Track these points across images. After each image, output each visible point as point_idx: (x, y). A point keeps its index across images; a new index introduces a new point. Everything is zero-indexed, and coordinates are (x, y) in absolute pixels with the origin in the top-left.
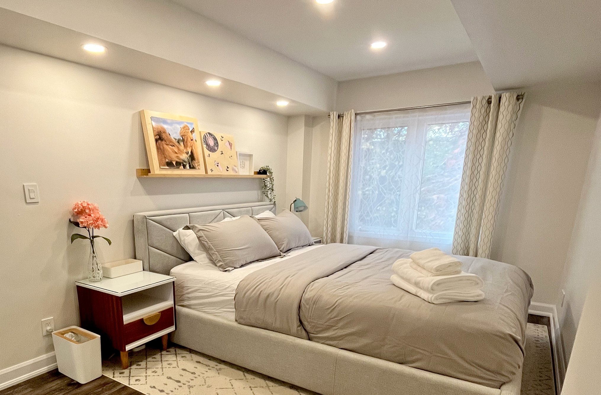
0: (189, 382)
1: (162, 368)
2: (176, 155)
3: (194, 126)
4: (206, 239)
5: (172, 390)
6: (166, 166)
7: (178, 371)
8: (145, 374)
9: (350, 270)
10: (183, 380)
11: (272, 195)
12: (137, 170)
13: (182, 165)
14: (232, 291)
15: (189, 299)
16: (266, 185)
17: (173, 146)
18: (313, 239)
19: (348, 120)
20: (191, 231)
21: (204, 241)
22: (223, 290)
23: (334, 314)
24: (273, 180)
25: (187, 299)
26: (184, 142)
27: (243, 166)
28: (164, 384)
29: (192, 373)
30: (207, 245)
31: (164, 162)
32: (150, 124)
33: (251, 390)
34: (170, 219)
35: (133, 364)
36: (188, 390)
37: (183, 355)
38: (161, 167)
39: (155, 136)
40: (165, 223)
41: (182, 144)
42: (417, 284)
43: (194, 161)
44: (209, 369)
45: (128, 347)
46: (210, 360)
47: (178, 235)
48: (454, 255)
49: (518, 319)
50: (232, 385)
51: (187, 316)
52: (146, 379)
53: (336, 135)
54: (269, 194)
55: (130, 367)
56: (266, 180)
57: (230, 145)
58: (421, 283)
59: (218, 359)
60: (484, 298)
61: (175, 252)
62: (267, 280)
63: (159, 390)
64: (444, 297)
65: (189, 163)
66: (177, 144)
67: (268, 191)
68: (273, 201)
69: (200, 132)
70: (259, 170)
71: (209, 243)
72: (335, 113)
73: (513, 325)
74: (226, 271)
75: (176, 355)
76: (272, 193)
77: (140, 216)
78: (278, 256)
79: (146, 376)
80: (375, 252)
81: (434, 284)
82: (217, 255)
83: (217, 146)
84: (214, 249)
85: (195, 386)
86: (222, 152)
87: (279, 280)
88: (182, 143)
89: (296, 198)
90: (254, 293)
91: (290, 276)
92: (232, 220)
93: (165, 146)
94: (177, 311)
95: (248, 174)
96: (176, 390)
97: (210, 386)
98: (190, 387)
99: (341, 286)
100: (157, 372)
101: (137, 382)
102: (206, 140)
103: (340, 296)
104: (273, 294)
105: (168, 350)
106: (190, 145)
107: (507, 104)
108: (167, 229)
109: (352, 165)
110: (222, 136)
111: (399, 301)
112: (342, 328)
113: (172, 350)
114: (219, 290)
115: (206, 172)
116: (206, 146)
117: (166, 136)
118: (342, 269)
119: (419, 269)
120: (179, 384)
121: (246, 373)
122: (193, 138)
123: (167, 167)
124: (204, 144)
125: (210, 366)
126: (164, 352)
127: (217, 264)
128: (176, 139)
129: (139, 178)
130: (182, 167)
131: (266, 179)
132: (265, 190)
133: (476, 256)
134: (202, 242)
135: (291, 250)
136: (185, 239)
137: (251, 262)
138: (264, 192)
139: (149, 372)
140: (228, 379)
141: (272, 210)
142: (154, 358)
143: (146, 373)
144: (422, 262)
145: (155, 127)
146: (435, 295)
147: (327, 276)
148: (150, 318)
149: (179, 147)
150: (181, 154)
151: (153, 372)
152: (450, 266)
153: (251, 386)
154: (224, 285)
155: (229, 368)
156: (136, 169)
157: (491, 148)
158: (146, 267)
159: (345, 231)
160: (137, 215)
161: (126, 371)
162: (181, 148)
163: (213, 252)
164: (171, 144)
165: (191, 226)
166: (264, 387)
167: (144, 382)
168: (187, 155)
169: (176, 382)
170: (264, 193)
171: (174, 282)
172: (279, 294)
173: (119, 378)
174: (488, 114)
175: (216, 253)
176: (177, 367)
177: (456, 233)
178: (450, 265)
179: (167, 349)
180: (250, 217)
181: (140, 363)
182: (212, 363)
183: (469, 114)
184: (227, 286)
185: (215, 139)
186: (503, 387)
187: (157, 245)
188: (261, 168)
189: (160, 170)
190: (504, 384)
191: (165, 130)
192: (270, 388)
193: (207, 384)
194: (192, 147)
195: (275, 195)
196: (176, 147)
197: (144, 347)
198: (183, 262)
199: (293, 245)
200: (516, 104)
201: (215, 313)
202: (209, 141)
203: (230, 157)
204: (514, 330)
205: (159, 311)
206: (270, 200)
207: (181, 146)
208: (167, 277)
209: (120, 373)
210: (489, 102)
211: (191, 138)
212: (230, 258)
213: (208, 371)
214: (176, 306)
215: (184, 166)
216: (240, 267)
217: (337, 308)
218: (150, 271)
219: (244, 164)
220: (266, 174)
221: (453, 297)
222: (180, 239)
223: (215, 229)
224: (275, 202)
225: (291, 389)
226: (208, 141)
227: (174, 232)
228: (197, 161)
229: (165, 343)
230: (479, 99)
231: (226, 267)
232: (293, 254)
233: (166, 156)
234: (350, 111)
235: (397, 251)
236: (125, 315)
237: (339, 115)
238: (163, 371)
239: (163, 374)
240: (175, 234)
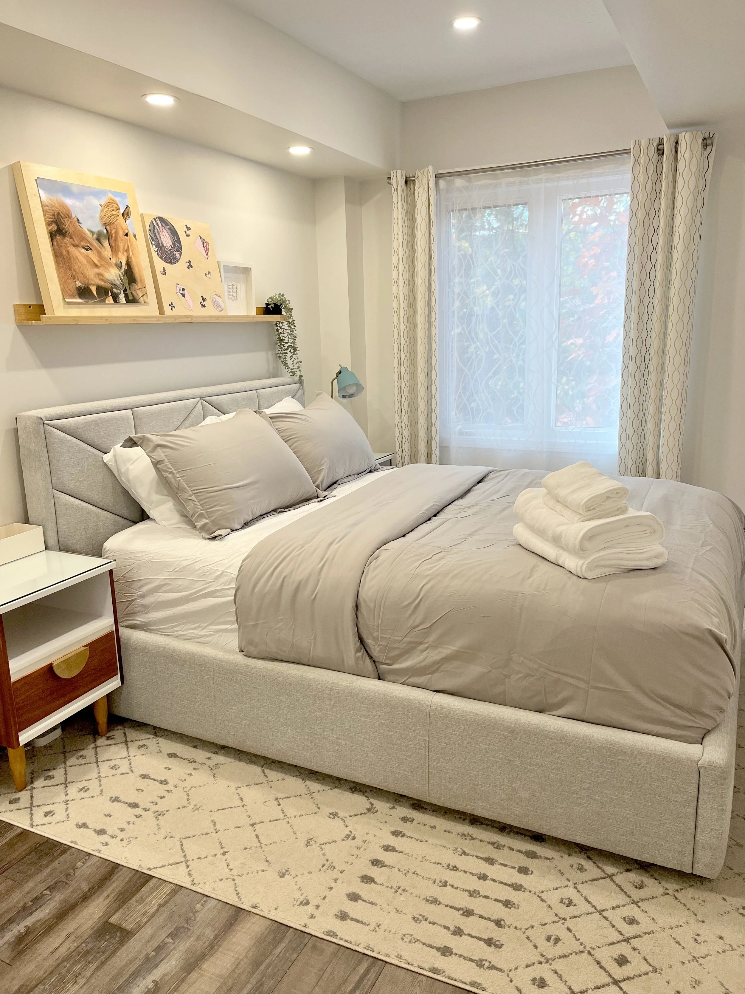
0: (156, 804)
1: (99, 778)
2: (97, 270)
3: (129, 202)
4: (171, 467)
5: (121, 827)
6: (77, 296)
7: (133, 780)
8: (64, 798)
9: (444, 520)
10: (143, 800)
11: (295, 361)
12: (17, 308)
13: (110, 294)
14: (229, 584)
15: (146, 609)
16: (282, 338)
17: (89, 249)
18: (376, 458)
19: (424, 189)
20: (138, 450)
21: (167, 471)
22: (211, 582)
23: (419, 616)
24: (295, 326)
25: (143, 609)
26: (110, 240)
27: (235, 294)
28: (105, 815)
29: (162, 782)
30: (173, 481)
31: (70, 287)
32: (35, 195)
33: (279, 805)
34: (95, 423)
35: (38, 777)
36: (154, 822)
37: (141, 743)
38: (67, 300)
39: (49, 224)
40: (85, 434)
41: (106, 243)
42: (556, 540)
43: (133, 284)
44: (194, 769)
45: (25, 737)
46: (195, 747)
47: (113, 461)
48: (622, 477)
49: (722, 599)
50: (242, 799)
51: (145, 650)
52: (67, 809)
53: (404, 222)
54: (288, 358)
55: (32, 785)
56: (280, 327)
57: (205, 245)
58: (563, 538)
59: (211, 743)
60: (667, 562)
61: (108, 500)
62: (295, 553)
63: (95, 830)
64: (603, 563)
65: (125, 290)
66: (96, 244)
67: (286, 351)
68: (298, 374)
69: (142, 215)
70: (266, 304)
71: (178, 476)
72: (399, 172)
73: (713, 610)
74: (214, 538)
75: (126, 743)
76: (294, 356)
77: (29, 418)
78: (314, 498)
79: (66, 803)
80: (486, 479)
81: (584, 537)
82: (195, 503)
83: (180, 249)
84: (188, 489)
85: (167, 811)
86: (190, 262)
87: (315, 551)
88: (108, 241)
89: (340, 365)
90: (270, 583)
91: (337, 541)
92: (220, 420)
93: (72, 249)
94: (122, 640)
95: (245, 314)
96: (131, 825)
97: (198, 806)
98: (160, 815)
99: (428, 555)
100: (88, 789)
101: (48, 817)
102: (155, 233)
103: (428, 575)
104: (307, 581)
105: (108, 735)
106: (124, 247)
107: (687, 155)
108: (90, 448)
109: (437, 290)
110: (186, 226)
111: (529, 578)
112: (434, 647)
113: (118, 733)
114: (203, 583)
115: (161, 310)
116: (156, 250)
117: (71, 226)
118: (429, 519)
119: (559, 507)
120: (137, 811)
121: (268, 768)
122: (129, 230)
123: (80, 300)
124: (152, 244)
125: (195, 762)
126: (101, 741)
127: (196, 524)
128: (92, 233)
129: (20, 326)
130: (111, 298)
131: (281, 325)
132: (281, 350)
133: (658, 477)
134: (163, 473)
135: (338, 483)
136: (128, 468)
137: (263, 516)
138: (278, 355)
139: (73, 790)
140: (233, 785)
141: (297, 396)
142: (82, 756)
143: (66, 796)
144: (563, 493)
145: (47, 203)
146: (587, 562)
147: (404, 536)
148: (68, 662)
149: (100, 252)
150: (107, 269)
151: (81, 790)
152: (608, 498)
153: (280, 795)
154: (213, 571)
155: (233, 760)
156: (14, 305)
157: (668, 249)
158: (52, 541)
159: (433, 436)
160: (24, 416)
161: (24, 796)
162: (106, 253)
163: (186, 496)
164: (83, 244)
165: (139, 438)
166: (302, 794)
167: (63, 817)
168: (120, 271)
169: (129, 809)
170: (280, 357)
171: (111, 571)
172: (318, 581)
173: (8, 814)
174: (659, 177)
175: (192, 498)
176: (131, 773)
177: (623, 430)
178: (608, 496)
179: (106, 734)
180: (255, 412)
181: (51, 774)
182: (201, 755)
183: (629, 176)
184: (219, 573)
185: (174, 233)
186: (707, 741)
187: (71, 486)
188: (270, 300)
189: (64, 308)
190: (708, 732)
191: (69, 210)
192: (314, 795)
193: (193, 803)
194: (127, 250)
195: (301, 362)
196: (94, 251)
197: (58, 733)
198: (131, 523)
199: (340, 473)
200: (702, 156)
201: (198, 638)
202: (162, 237)
203: (206, 274)
204: (716, 620)
205: (85, 643)
206: (291, 374)
207: (105, 250)
208: (98, 561)
209: (11, 803)
210: (660, 152)
211: (124, 231)
212: (220, 508)
213: (193, 772)
214: (120, 629)
215: (115, 298)
216: (243, 527)
217: (422, 604)
218: (61, 550)
219: (235, 290)
220: (279, 312)
221: (617, 562)
222: (118, 469)
223: (189, 443)
224: (301, 376)
225: (353, 792)
226: (160, 237)
227: (106, 453)
228: (140, 286)
229: (102, 718)
230: (644, 143)
231: (214, 529)
232: (341, 492)
233: (74, 273)
234: (426, 170)
235: (525, 475)
236: (12, 658)
237: (406, 178)
238: (101, 785)
239: (101, 791)
240: (107, 458)
